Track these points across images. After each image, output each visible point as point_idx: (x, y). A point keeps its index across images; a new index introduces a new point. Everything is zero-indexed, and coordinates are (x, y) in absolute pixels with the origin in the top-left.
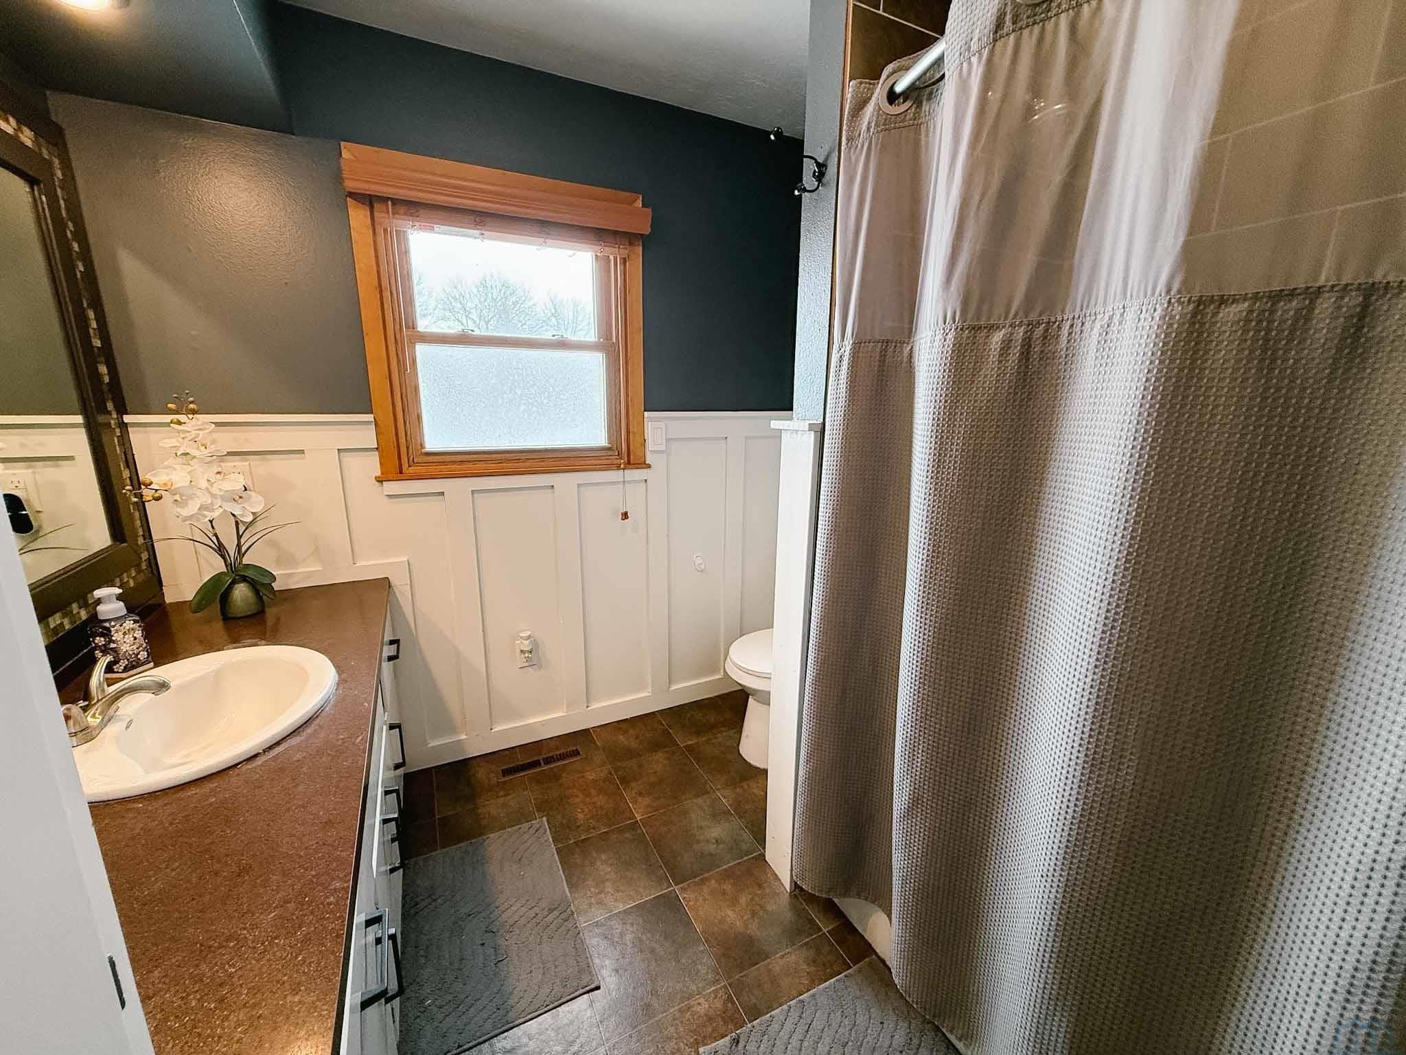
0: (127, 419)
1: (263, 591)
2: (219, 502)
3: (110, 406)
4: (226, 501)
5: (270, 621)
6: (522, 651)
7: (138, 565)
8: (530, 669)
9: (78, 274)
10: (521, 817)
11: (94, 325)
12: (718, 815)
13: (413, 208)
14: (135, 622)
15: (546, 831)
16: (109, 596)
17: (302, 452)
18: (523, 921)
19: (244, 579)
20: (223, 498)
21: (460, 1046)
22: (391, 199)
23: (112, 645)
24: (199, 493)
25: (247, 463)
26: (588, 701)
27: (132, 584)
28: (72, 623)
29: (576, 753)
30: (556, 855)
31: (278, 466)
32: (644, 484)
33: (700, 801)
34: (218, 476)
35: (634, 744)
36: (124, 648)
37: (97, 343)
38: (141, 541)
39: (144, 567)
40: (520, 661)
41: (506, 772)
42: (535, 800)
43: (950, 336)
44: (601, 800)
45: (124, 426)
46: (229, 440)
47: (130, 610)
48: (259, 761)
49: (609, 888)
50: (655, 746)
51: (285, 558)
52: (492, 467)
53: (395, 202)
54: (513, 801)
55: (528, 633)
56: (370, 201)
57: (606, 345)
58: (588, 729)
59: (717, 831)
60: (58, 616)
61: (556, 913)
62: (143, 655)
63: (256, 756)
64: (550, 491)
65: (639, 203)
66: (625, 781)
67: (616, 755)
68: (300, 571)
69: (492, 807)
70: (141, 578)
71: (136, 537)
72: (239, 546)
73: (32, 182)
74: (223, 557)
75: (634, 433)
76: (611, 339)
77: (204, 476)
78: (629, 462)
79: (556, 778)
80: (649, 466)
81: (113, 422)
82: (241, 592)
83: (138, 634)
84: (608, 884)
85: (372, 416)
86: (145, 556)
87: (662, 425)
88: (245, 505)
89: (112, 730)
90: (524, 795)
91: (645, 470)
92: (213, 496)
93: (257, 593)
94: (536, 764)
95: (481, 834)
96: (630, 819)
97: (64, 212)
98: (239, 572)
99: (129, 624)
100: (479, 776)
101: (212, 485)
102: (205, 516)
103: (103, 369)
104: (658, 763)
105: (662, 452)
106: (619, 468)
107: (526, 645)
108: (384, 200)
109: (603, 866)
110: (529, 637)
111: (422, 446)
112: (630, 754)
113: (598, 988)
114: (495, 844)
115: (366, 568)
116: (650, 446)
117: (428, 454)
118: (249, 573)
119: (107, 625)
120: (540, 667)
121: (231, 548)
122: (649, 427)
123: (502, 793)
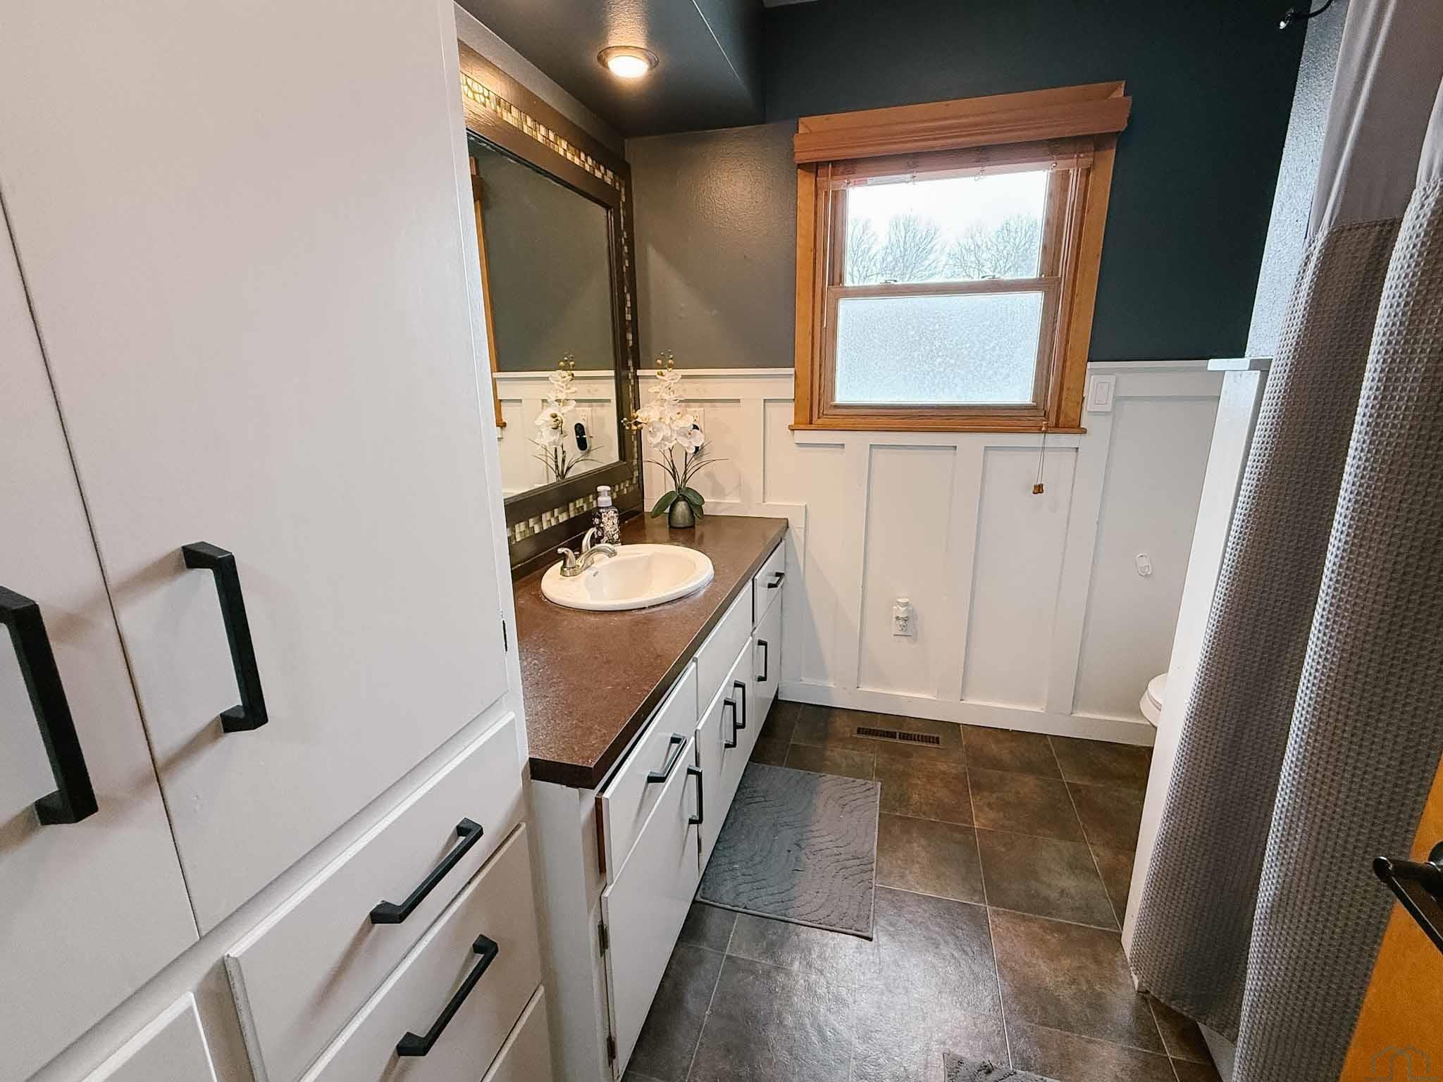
0: (639, 372)
1: (695, 511)
2: (675, 436)
3: (630, 363)
4: (681, 436)
5: (698, 534)
6: (897, 618)
7: (632, 479)
8: (904, 638)
9: (624, 268)
10: (857, 772)
11: (629, 304)
12: (1077, 866)
13: (849, 166)
14: (615, 512)
15: (876, 794)
16: (604, 491)
17: (738, 401)
18: (827, 852)
19: (684, 498)
20: (679, 434)
21: (745, 908)
22: (832, 162)
23: (602, 525)
24: (664, 427)
25: (702, 409)
26: (963, 691)
27: (625, 492)
28: (588, 507)
29: (937, 741)
30: (877, 818)
31: (722, 411)
32: (1074, 453)
33: (1062, 844)
34: (678, 416)
35: (1006, 757)
36: (607, 529)
37: (629, 317)
38: (635, 462)
39: (634, 482)
40: (895, 628)
41: (859, 731)
42: (877, 764)
43: (1431, 199)
44: (942, 794)
45: (636, 378)
46: (693, 390)
47: (614, 505)
48: (644, 612)
49: (916, 868)
50: (1028, 768)
51: (718, 490)
52: (897, 423)
53: (835, 163)
54: (856, 756)
55: (907, 600)
56: (813, 167)
57: (1047, 282)
58: (959, 724)
59: (1069, 883)
60: (581, 500)
61: (858, 862)
62: (616, 537)
63: (644, 608)
64: (952, 451)
65: (1120, 93)
66: (977, 787)
67: (978, 758)
68: (726, 501)
69: (836, 753)
70: (631, 489)
71: (633, 458)
72: (685, 473)
73: (607, 208)
74: (674, 478)
75: (1068, 389)
76: (1057, 275)
77: (670, 413)
78: (1057, 426)
79: (907, 755)
80: (1084, 431)
81: (630, 375)
82: (682, 507)
83: (616, 521)
84: (917, 866)
85: (793, 369)
86: (636, 474)
87: (1112, 379)
88: (692, 440)
89: (587, 573)
90: (872, 756)
91: (1077, 437)
92: (672, 430)
93: (692, 512)
94: (892, 735)
95: (818, 770)
96: (965, 822)
97: (622, 226)
98: (683, 494)
99: (611, 513)
100: (837, 724)
101: (673, 423)
102: (665, 445)
103: (630, 336)
104: (1028, 785)
105: (1106, 413)
106: (1040, 431)
107: (902, 612)
108: (824, 164)
109: (918, 847)
110: (906, 604)
111: (833, 399)
112: (996, 764)
113: (870, 939)
114: (828, 784)
115: (773, 507)
116: (1088, 406)
117: (836, 407)
118: (690, 496)
119: (601, 510)
120: (915, 640)
121: (680, 473)
122: (1092, 382)
123: (850, 746)
